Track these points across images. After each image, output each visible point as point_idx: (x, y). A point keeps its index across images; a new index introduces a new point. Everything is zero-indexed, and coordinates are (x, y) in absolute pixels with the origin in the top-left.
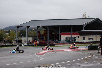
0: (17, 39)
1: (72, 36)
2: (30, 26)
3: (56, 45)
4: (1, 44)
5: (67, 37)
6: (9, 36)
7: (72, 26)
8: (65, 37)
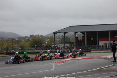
0: (54, 45)
1: (111, 41)
2: (67, 32)
3: (91, 52)
4: (38, 51)
5: (105, 43)
6: (47, 43)
7: (110, 31)
8: (104, 43)
